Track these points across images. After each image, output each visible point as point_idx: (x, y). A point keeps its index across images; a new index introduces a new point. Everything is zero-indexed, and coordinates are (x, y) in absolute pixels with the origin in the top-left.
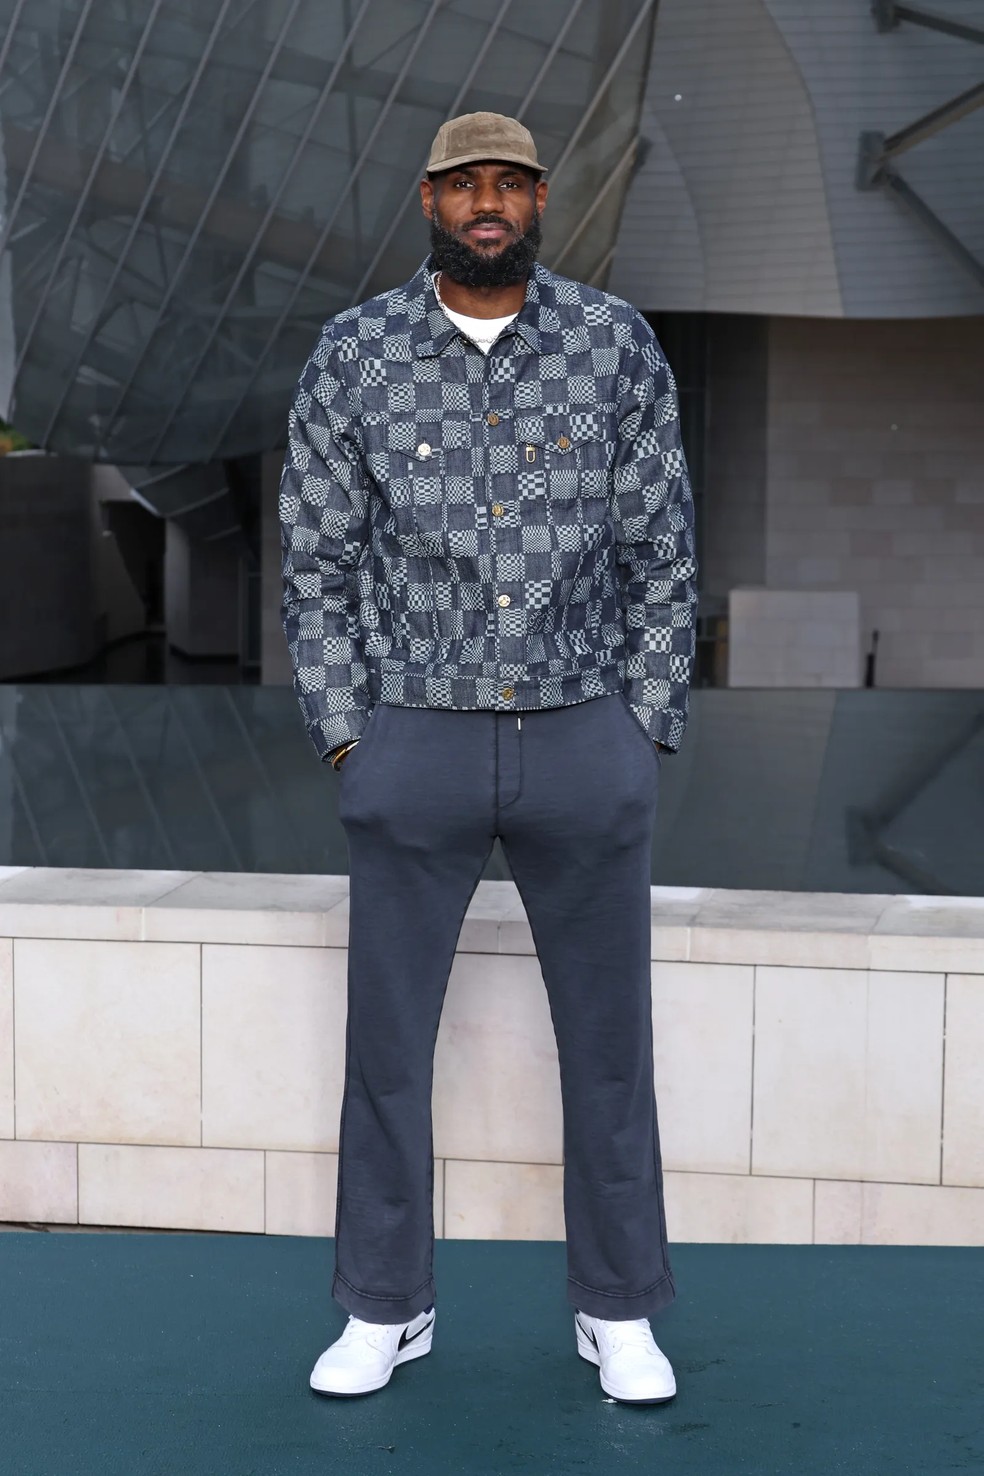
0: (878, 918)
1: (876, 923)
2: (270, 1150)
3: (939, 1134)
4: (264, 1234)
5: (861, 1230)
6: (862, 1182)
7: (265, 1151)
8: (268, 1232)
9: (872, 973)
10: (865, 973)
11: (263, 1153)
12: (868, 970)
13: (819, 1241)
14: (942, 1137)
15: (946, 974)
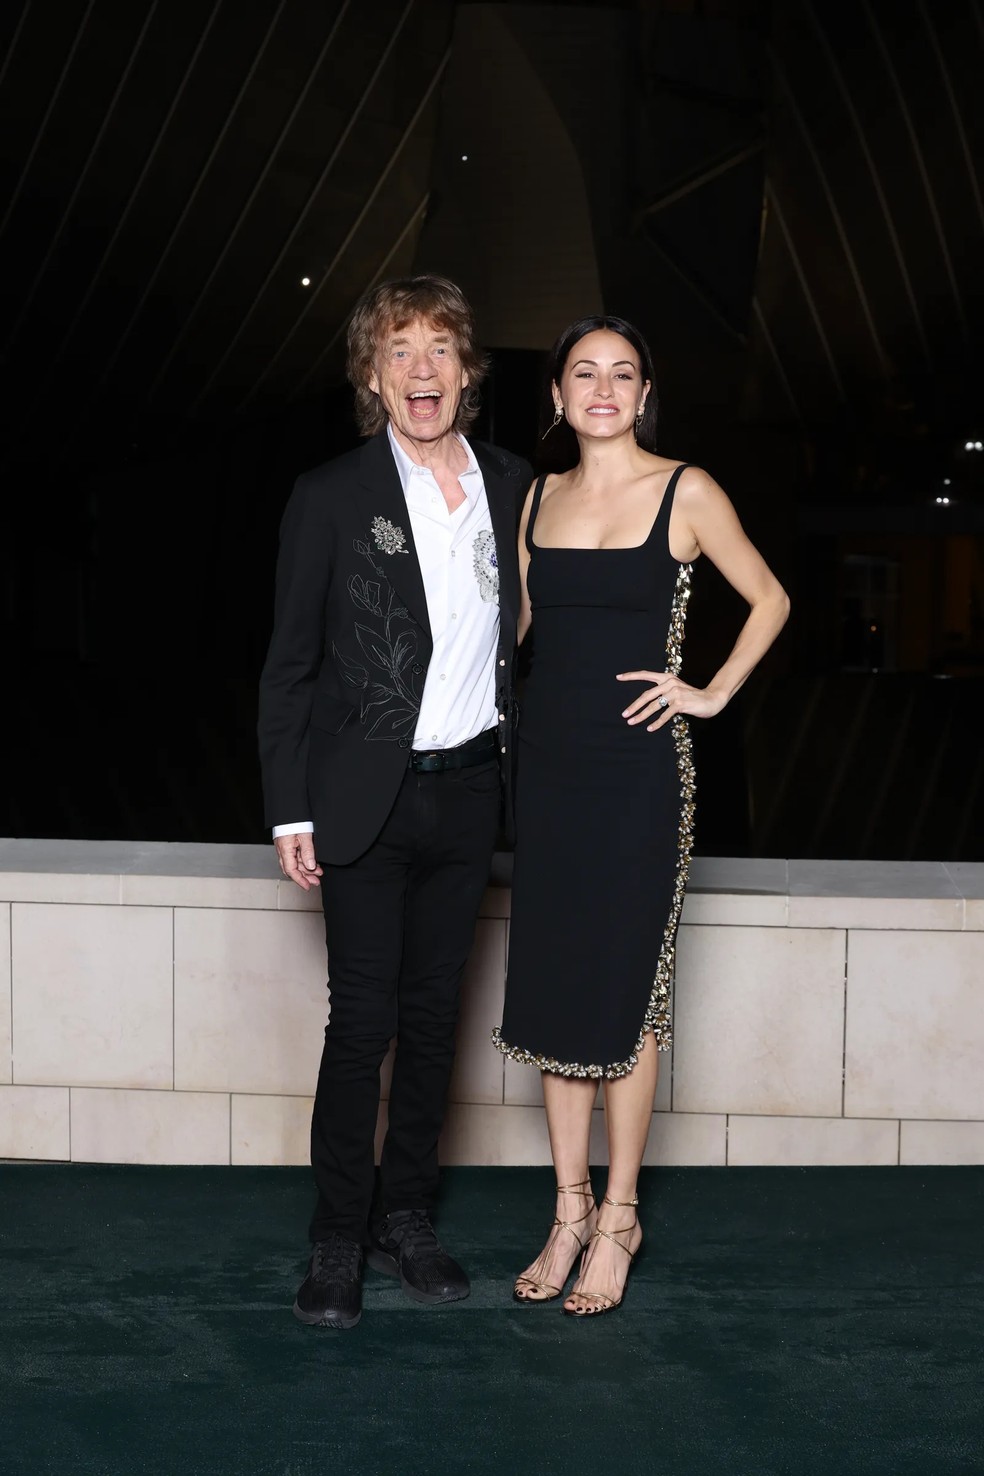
7: (70, 1087)
11: (68, 1089)
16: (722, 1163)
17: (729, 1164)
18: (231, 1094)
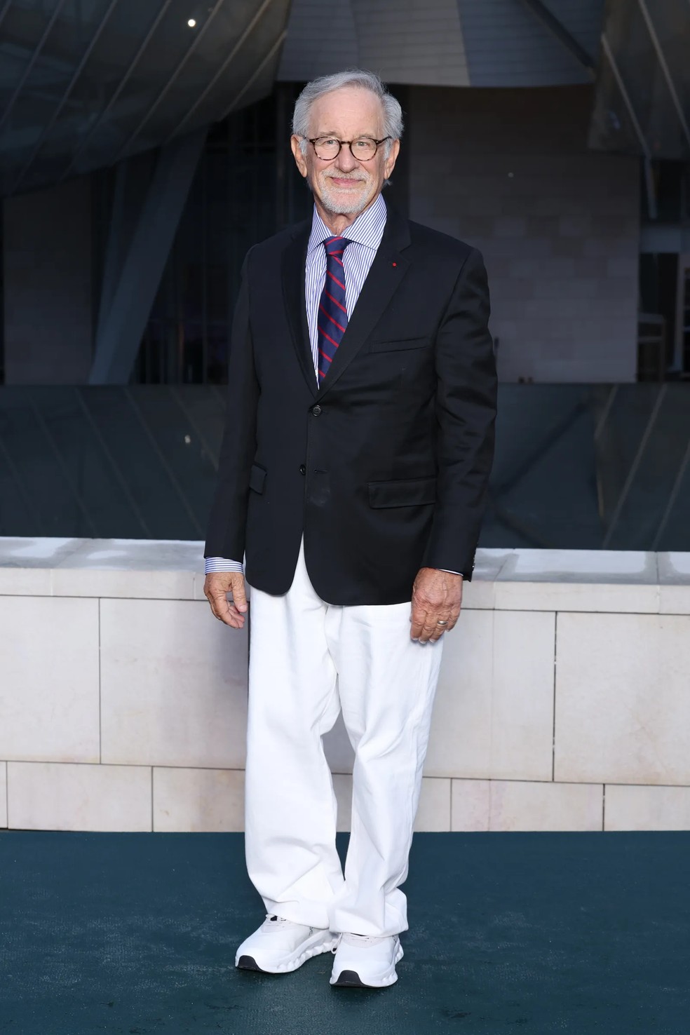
0: (501, 568)
1: (500, 572)
2: (9, 761)
3: (552, 741)
4: (7, 829)
5: (489, 818)
6: (490, 780)
7: (7, 761)
8: (10, 827)
9: (495, 612)
10: (491, 612)
11: (4, 763)
12: (494, 609)
13: (456, 829)
14: (554, 743)
15: (556, 612)
16: (598, 828)
17: (606, 830)
18: (153, 767)
